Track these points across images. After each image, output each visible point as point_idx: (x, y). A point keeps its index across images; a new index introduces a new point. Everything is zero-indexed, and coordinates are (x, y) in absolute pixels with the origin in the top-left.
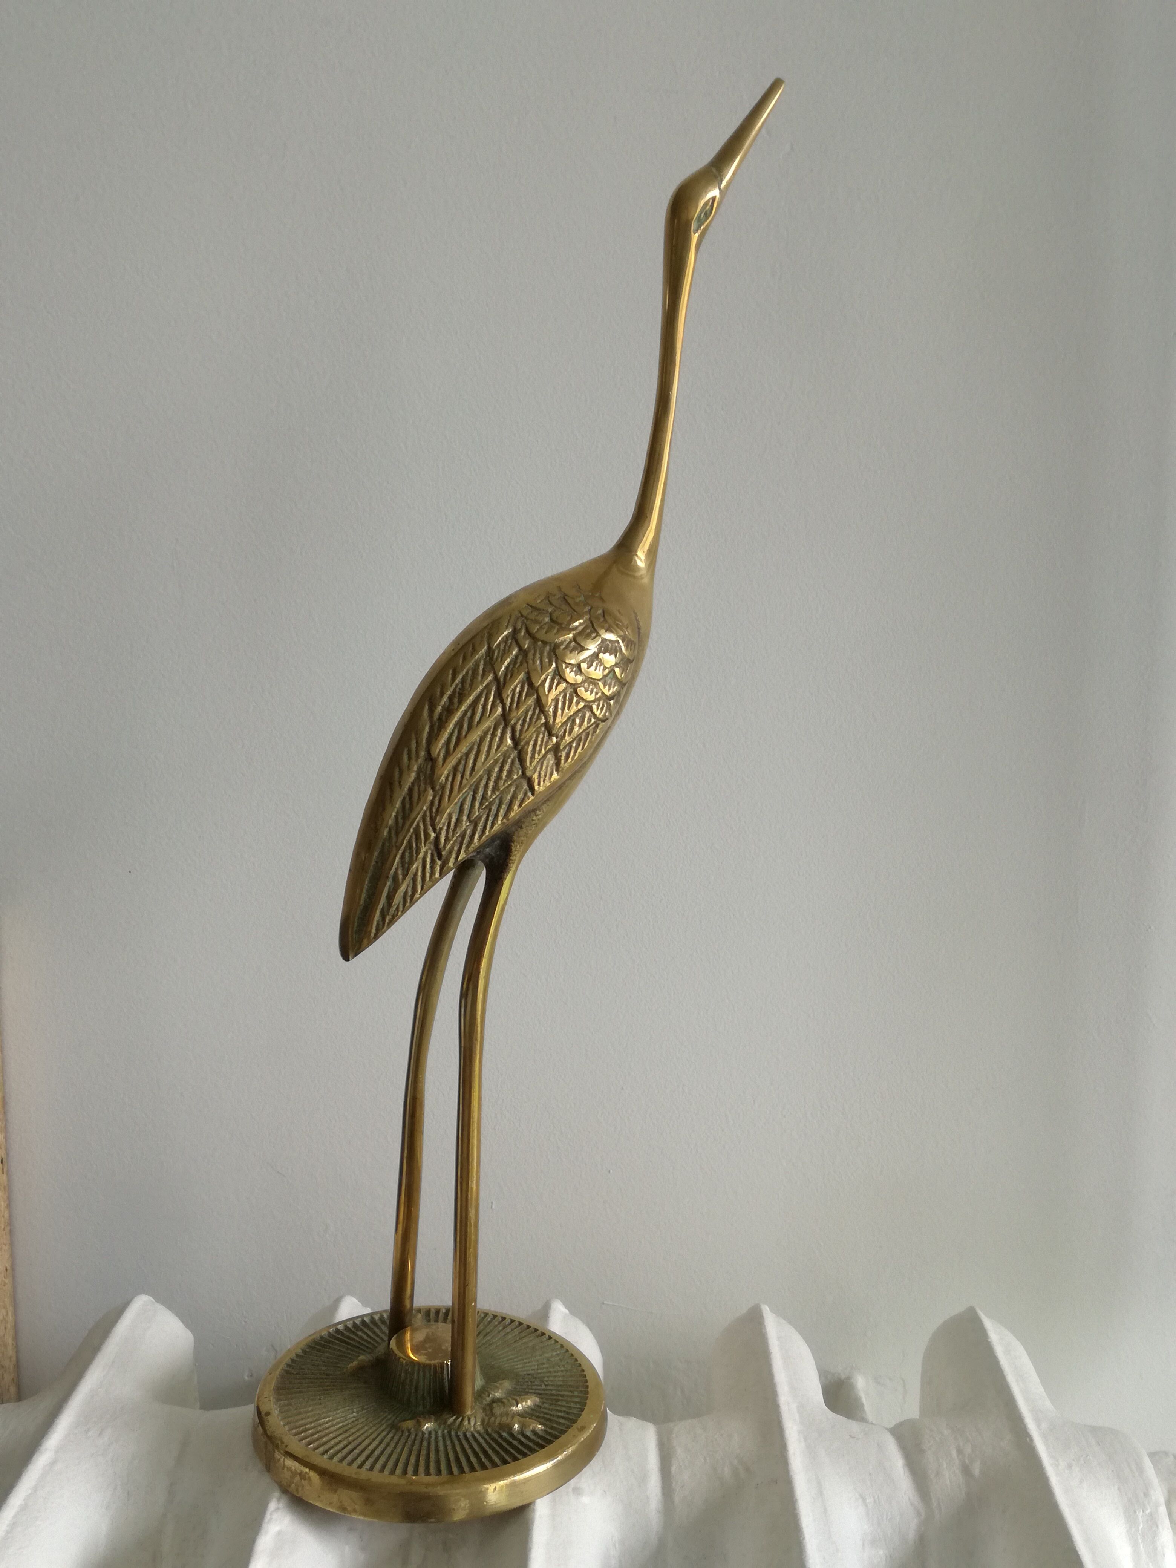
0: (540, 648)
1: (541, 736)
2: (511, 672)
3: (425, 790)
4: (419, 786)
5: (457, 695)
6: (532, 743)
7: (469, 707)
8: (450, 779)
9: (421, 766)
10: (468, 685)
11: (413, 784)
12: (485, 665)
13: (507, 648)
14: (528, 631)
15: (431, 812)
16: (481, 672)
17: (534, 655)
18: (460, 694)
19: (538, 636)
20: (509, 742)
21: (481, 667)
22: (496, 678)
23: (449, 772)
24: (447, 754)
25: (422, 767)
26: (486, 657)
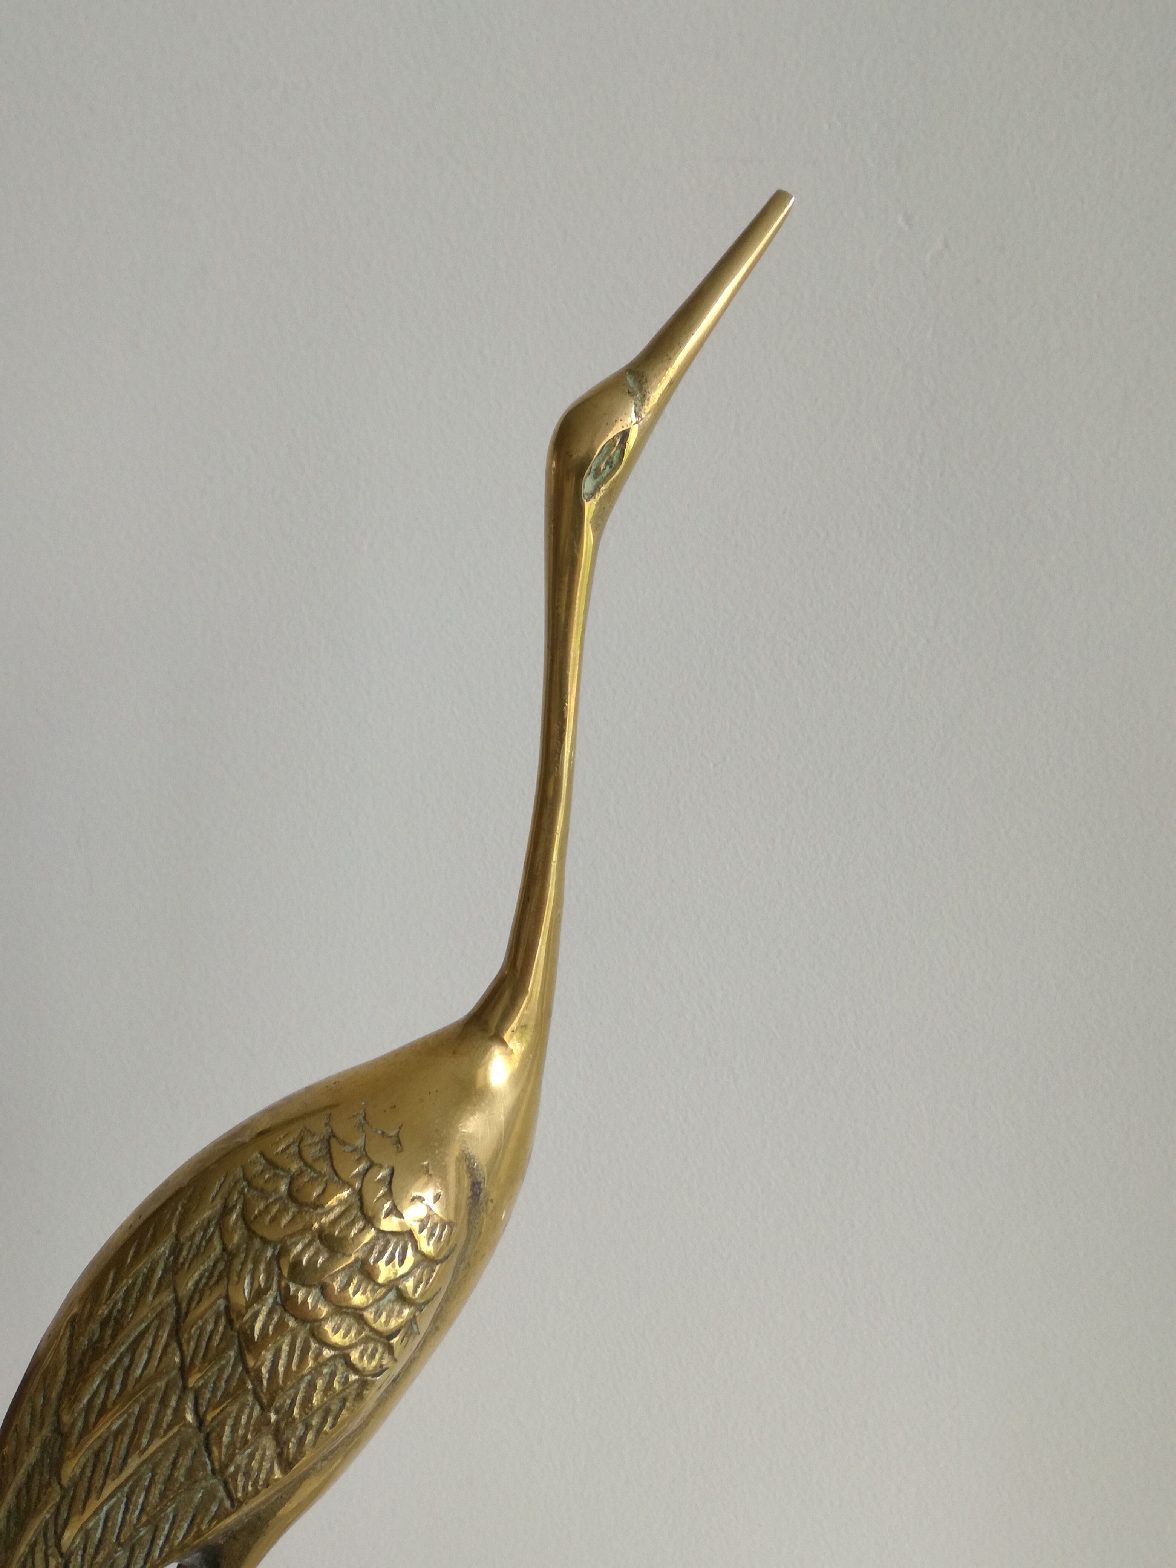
0: (257, 1251)
1: (247, 1411)
2: (199, 1292)
3: (49, 1485)
4: (41, 1474)
5: (112, 1322)
6: (230, 1422)
7: (127, 1350)
8: (88, 1472)
9: (45, 1440)
10: (130, 1308)
11: (34, 1467)
12: (165, 1271)
13: (204, 1243)
14: (244, 1215)
15: (56, 1525)
16: (154, 1286)
17: (243, 1264)
18: (117, 1322)
19: (256, 1227)
20: (190, 1417)
21: (159, 1273)
22: (177, 1301)
23: (88, 1461)
24: (86, 1430)
25: (47, 1442)
26: (170, 1255)
